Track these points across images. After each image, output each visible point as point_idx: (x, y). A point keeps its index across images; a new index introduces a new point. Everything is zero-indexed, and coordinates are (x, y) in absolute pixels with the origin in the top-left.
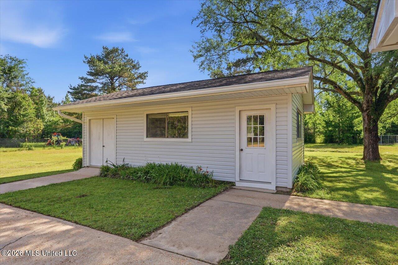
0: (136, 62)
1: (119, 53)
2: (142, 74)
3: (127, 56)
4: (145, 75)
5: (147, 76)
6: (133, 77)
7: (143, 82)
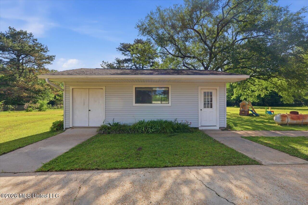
0: (44, 47)
1: (27, 36)
2: (51, 57)
3: (36, 40)
4: (53, 58)
5: (54, 59)
6: (44, 57)
7: (50, 62)
